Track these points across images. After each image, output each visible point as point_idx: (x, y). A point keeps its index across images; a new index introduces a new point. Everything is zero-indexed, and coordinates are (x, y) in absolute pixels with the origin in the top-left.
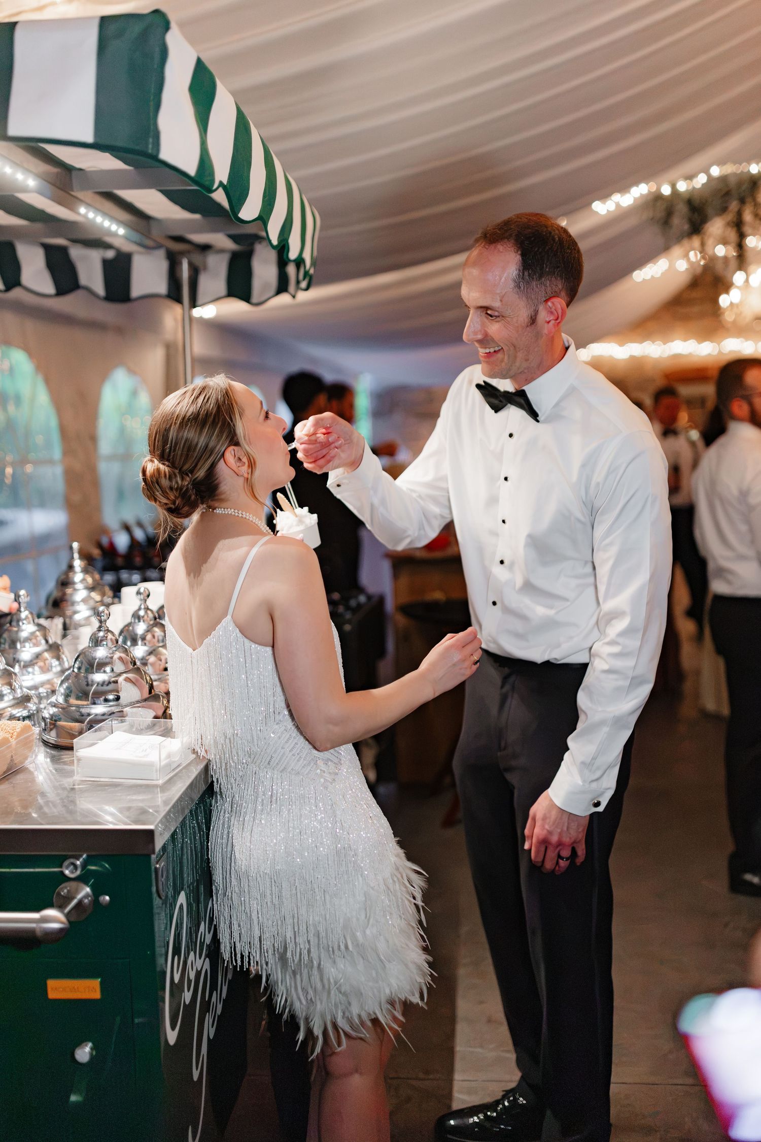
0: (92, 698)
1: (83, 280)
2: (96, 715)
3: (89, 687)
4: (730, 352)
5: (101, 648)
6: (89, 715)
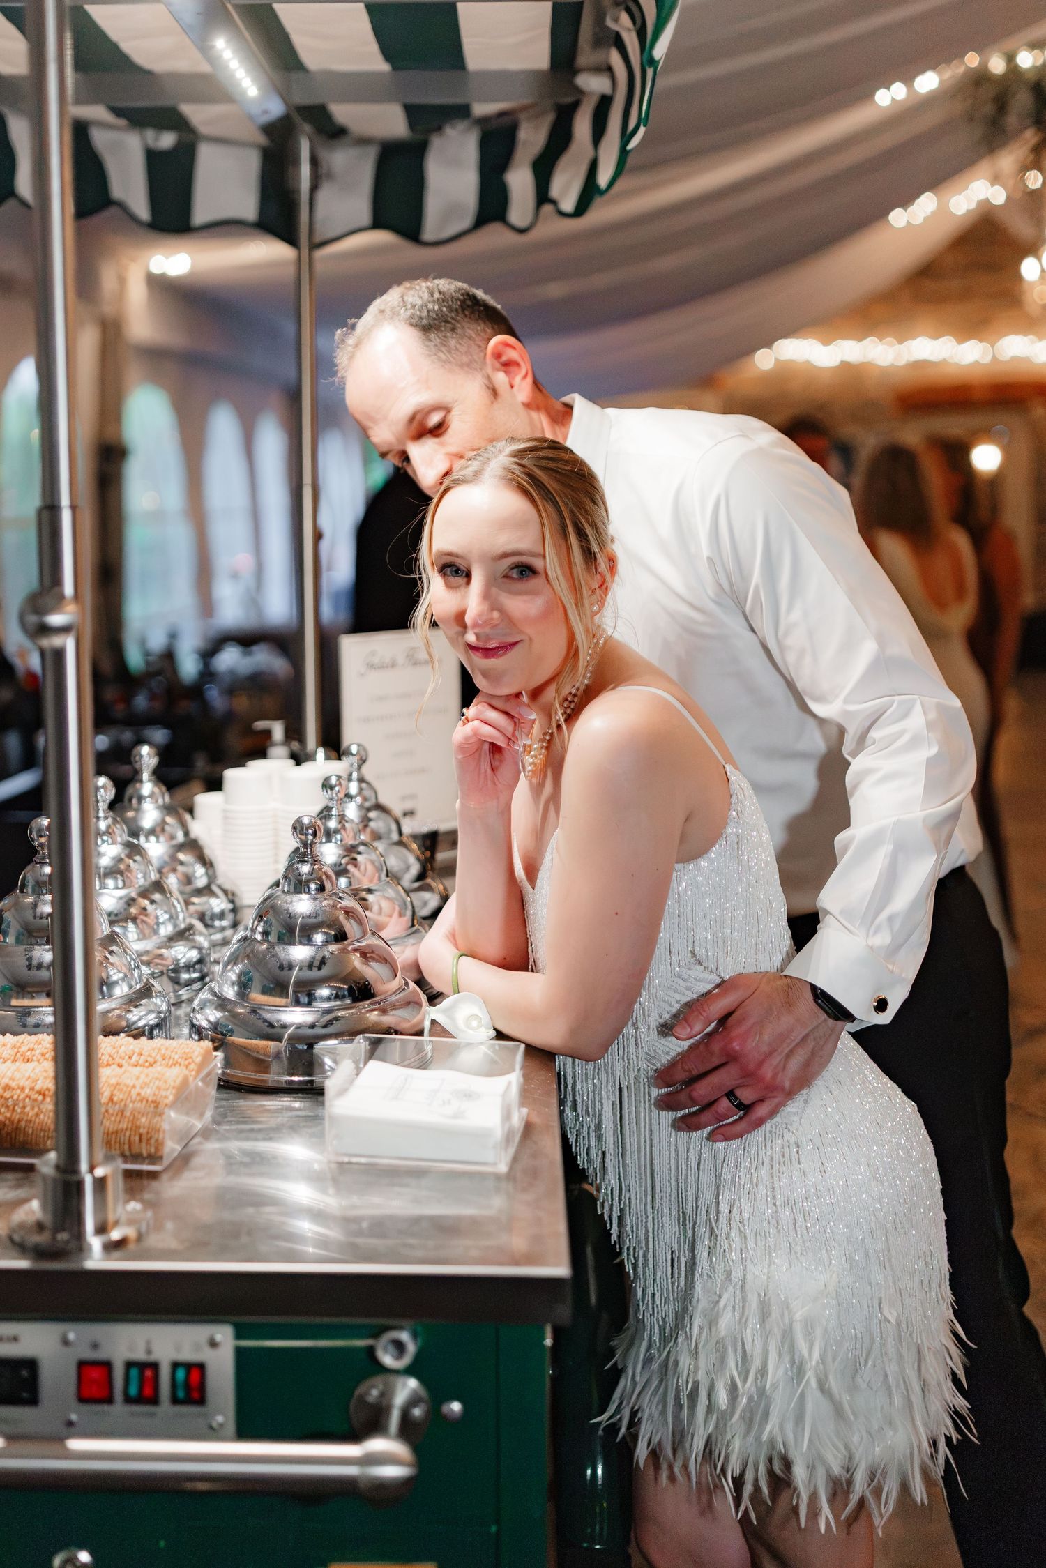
0: (295, 992)
1: (117, 191)
2: (299, 1027)
3: (285, 972)
4: (1014, 359)
5: (304, 896)
6: (284, 1027)
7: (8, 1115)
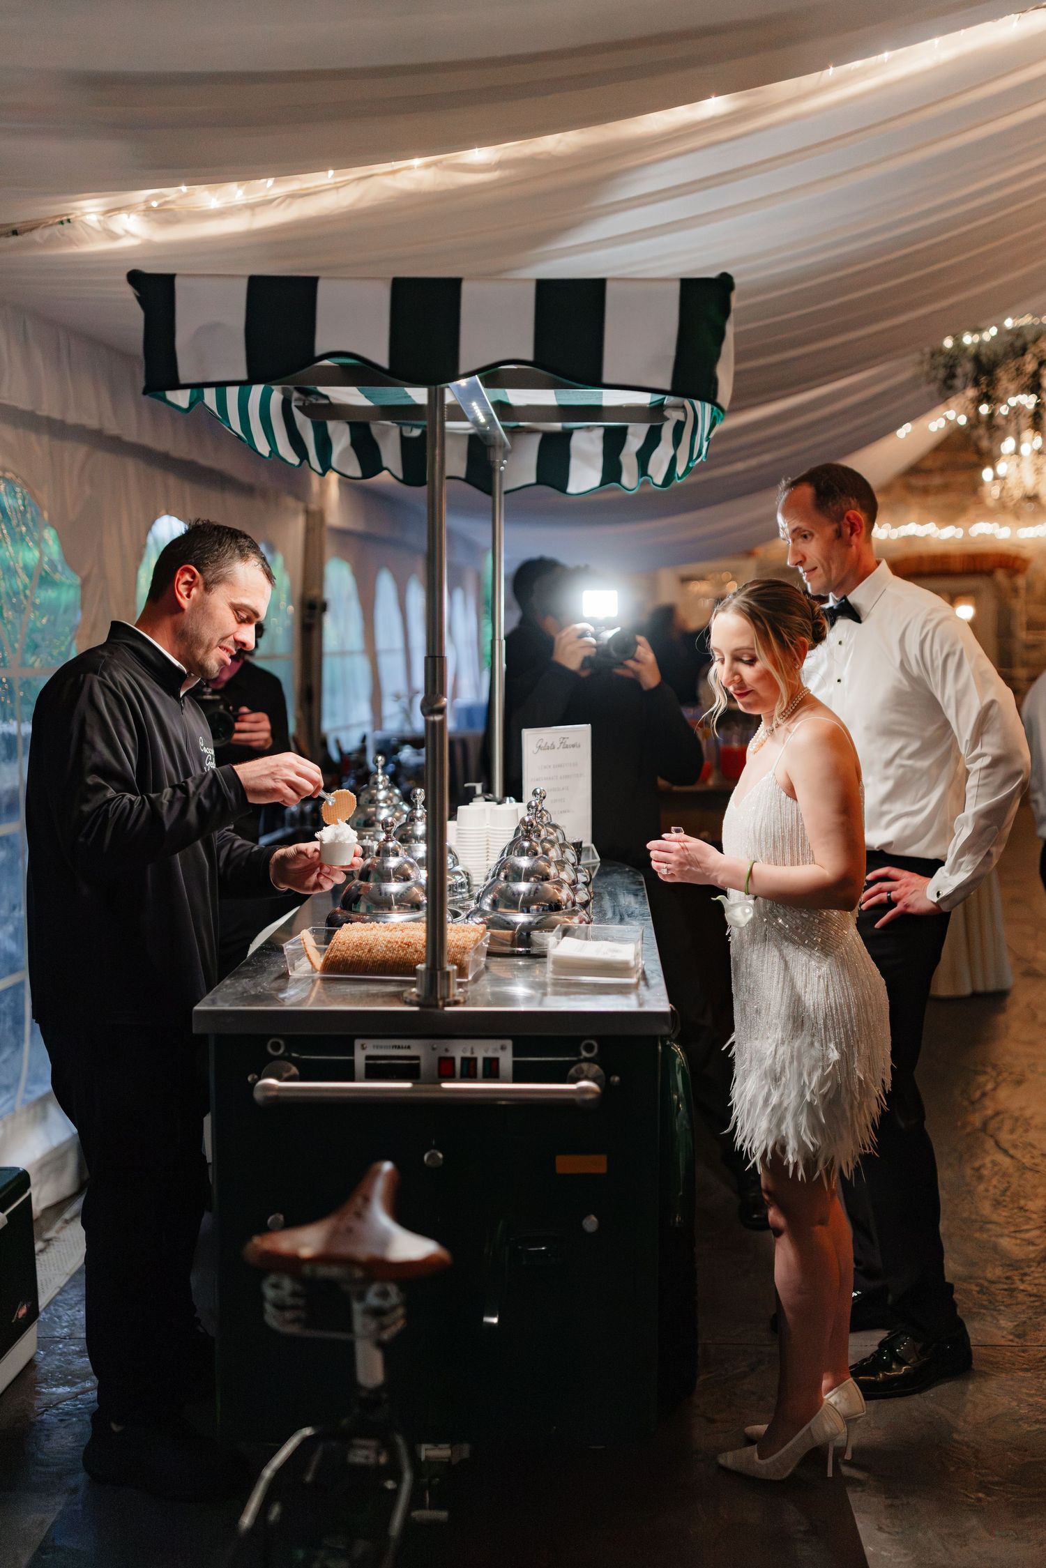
0: (521, 907)
3: (516, 897)
5: (526, 858)
6: (516, 924)
7: (391, 955)
